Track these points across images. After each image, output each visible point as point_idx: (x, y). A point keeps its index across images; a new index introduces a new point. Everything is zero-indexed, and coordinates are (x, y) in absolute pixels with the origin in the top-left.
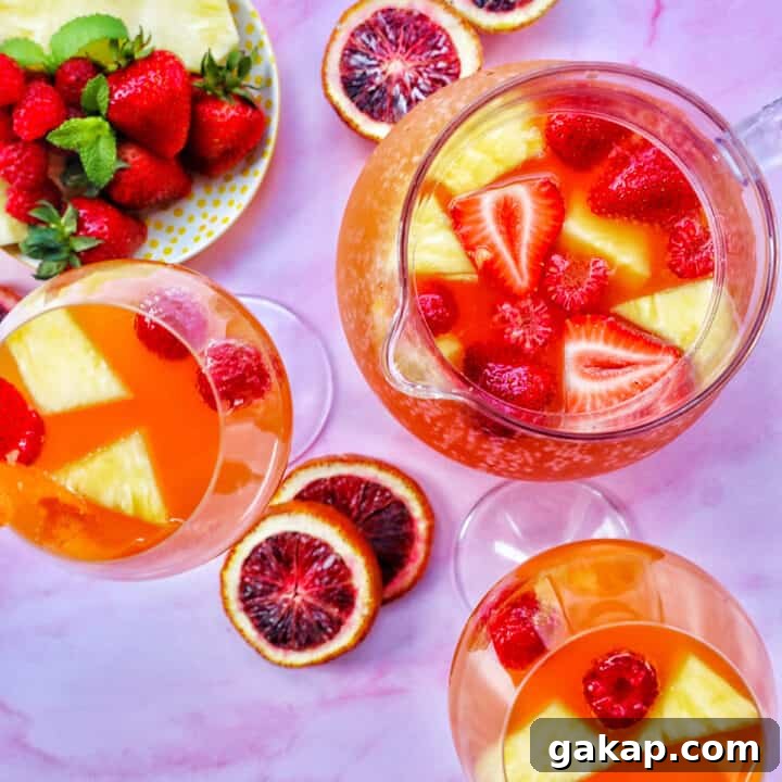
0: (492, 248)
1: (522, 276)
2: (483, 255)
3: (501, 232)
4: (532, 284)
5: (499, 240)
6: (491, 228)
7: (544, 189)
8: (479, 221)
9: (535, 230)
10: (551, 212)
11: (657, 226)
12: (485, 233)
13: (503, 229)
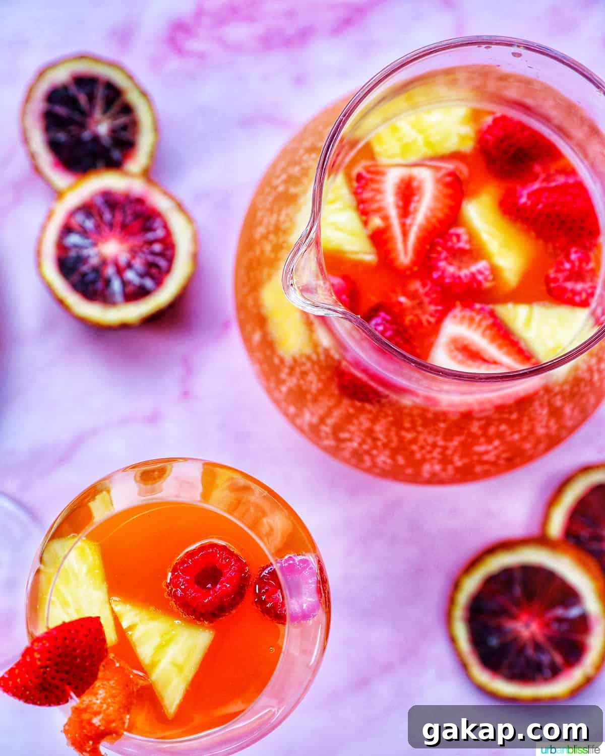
0: (385, 218)
1: (406, 253)
2: (376, 222)
3: (398, 207)
4: (414, 263)
5: (393, 213)
6: (389, 200)
7: (448, 179)
8: (379, 191)
9: (429, 214)
10: (449, 202)
11: (550, 246)
12: (383, 204)
13: (401, 203)
